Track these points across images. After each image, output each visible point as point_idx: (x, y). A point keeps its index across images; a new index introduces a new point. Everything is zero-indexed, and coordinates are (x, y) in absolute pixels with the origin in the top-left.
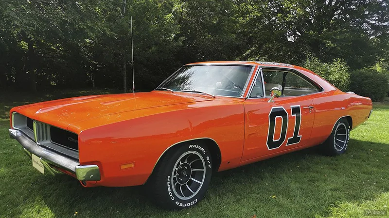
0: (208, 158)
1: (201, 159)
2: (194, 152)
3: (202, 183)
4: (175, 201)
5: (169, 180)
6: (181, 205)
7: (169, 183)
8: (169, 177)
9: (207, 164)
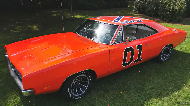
0: (90, 76)
1: (86, 77)
2: (82, 75)
3: (87, 87)
4: (73, 97)
5: (69, 90)
6: (76, 98)
7: (69, 91)
8: (69, 88)
9: (89, 79)
